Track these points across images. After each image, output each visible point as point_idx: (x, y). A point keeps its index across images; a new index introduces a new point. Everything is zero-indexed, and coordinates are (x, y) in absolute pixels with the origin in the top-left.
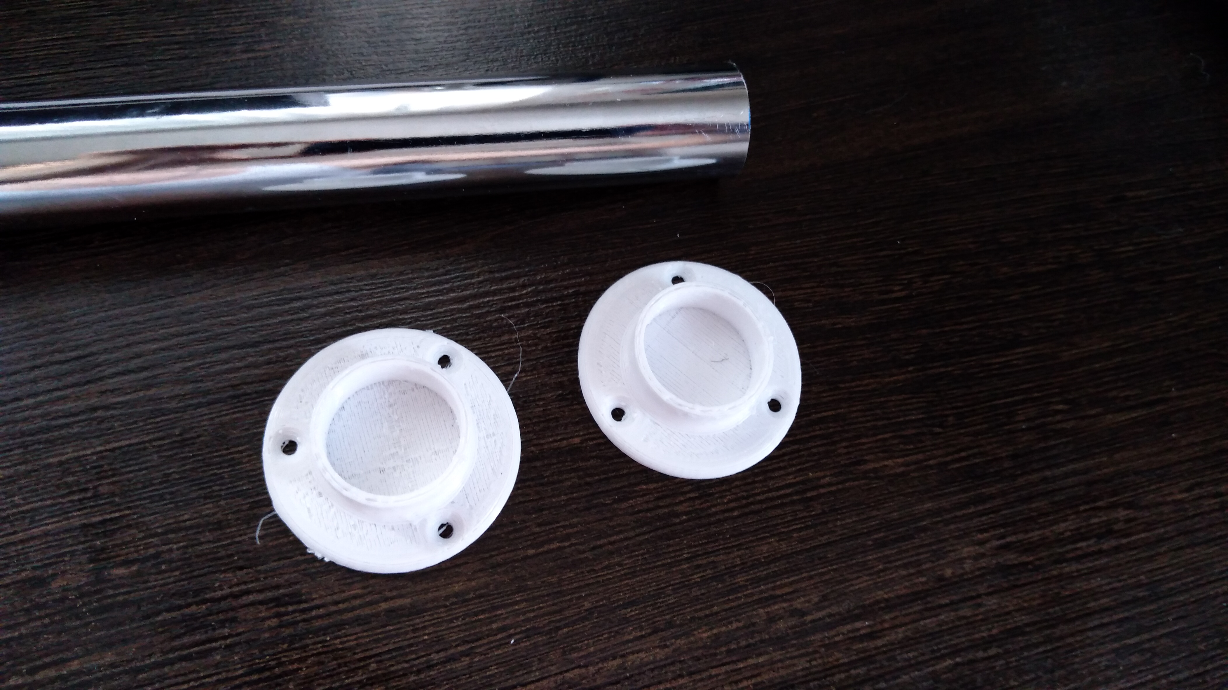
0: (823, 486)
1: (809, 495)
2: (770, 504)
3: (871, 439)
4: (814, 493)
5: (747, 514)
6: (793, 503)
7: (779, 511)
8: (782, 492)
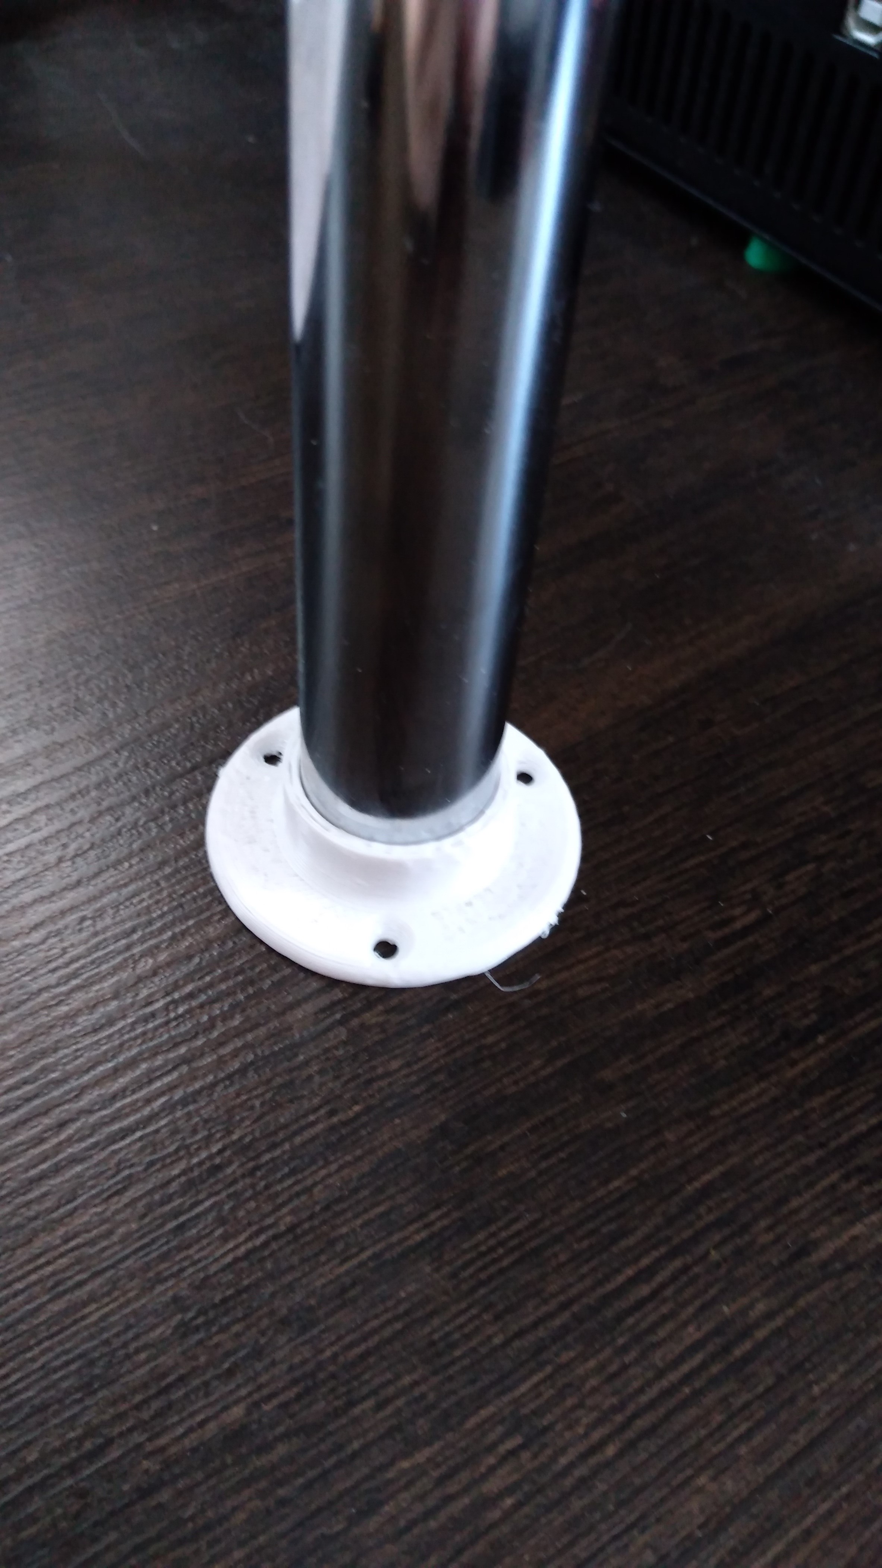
0: (757, 1325)
1: (738, 1352)
2: (672, 1402)
3: (807, 1196)
4: (747, 1345)
5: (632, 1445)
6: (715, 1382)
7: (693, 1412)
8: (685, 1368)
